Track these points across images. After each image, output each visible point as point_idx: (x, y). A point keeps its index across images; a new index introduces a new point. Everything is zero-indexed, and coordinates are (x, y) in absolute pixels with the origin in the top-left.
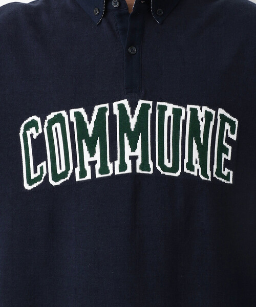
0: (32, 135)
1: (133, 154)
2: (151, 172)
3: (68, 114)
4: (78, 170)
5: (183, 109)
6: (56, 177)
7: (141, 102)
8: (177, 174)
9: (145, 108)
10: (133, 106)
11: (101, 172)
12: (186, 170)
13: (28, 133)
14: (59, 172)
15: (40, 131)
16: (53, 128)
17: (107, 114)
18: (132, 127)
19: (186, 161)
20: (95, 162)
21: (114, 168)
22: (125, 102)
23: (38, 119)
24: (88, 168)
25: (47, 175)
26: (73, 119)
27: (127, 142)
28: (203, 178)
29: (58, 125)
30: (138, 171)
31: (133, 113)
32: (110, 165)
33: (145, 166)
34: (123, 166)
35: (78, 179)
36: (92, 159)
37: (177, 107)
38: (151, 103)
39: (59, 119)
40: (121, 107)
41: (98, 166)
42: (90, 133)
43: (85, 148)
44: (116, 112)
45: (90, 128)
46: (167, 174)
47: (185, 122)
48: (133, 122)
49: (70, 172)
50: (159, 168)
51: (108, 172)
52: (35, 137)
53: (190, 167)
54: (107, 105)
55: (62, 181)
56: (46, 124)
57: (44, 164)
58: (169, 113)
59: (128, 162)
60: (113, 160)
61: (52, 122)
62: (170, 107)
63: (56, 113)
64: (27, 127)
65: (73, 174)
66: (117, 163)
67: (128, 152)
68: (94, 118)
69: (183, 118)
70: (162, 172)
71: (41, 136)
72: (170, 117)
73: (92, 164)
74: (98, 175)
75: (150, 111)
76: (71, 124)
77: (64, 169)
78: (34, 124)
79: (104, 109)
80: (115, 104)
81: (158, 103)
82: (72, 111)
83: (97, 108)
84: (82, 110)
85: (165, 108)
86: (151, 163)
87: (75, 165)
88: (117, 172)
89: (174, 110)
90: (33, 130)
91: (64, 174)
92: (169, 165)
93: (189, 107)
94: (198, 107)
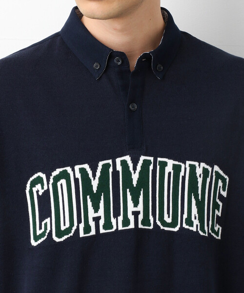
0: (38, 192)
1: (135, 209)
2: (151, 227)
3: (73, 170)
4: (82, 226)
5: (183, 166)
6: (60, 234)
7: (142, 158)
8: (176, 229)
9: (146, 163)
10: (135, 162)
11: (105, 227)
12: (184, 225)
13: (35, 190)
14: (63, 228)
15: (46, 188)
16: (59, 184)
17: (111, 170)
18: (135, 183)
19: (185, 216)
20: (99, 218)
21: (117, 224)
22: (128, 158)
23: (43, 176)
24: (92, 224)
25: (51, 231)
26: (78, 175)
27: (129, 197)
28: (201, 233)
29: (63, 182)
30: (140, 226)
31: (135, 169)
32: (113, 221)
33: (146, 221)
34: (126, 222)
35: (82, 234)
36: (96, 215)
37: (177, 163)
38: (152, 159)
39: (65, 175)
40: (124, 163)
41: (102, 222)
42: (95, 189)
43: (90, 204)
44: (119, 168)
45: (95, 184)
46: (166, 229)
47: (184, 178)
48: (135, 177)
49: (74, 228)
50: (159, 223)
51: (112, 227)
52: (40, 194)
53: (190, 222)
54: (110, 161)
55: (66, 237)
56: (51, 181)
57: (48, 220)
58: (169, 169)
59: (131, 218)
60: (116, 215)
61: (57, 179)
62: (171, 163)
63: (61, 170)
64: (33, 184)
65: (77, 230)
66: (121, 218)
67: (131, 207)
68: (98, 174)
69: (182, 174)
70: (162, 227)
71: (47, 192)
72: (170, 173)
73: (97, 220)
74: (102, 231)
75: (151, 167)
76: (76, 180)
77: (68, 225)
78: (39, 180)
79: (108, 165)
80: (118, 161)
81: (159, 159)
82: (77, 168)
83: (101, 164)
84: (86, 166)
85: (165, 164)
86: (151, 218)
87: (79, 222)
88: (120, 228)
89: (174, 166)
90: (39, 186)
91: (68, 231)
92: (169, 220)
93: (188, 163)
94: (196, 164)
